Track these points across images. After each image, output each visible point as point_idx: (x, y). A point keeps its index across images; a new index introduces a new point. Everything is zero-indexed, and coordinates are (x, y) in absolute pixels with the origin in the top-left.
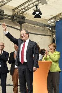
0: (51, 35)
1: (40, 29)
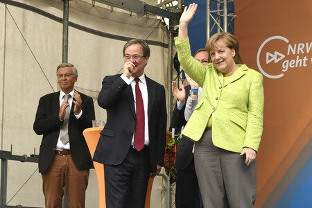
0: (166, 42)
1: (130, 20)
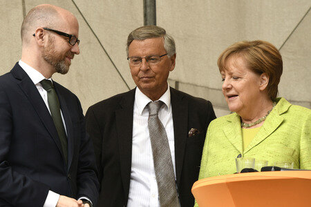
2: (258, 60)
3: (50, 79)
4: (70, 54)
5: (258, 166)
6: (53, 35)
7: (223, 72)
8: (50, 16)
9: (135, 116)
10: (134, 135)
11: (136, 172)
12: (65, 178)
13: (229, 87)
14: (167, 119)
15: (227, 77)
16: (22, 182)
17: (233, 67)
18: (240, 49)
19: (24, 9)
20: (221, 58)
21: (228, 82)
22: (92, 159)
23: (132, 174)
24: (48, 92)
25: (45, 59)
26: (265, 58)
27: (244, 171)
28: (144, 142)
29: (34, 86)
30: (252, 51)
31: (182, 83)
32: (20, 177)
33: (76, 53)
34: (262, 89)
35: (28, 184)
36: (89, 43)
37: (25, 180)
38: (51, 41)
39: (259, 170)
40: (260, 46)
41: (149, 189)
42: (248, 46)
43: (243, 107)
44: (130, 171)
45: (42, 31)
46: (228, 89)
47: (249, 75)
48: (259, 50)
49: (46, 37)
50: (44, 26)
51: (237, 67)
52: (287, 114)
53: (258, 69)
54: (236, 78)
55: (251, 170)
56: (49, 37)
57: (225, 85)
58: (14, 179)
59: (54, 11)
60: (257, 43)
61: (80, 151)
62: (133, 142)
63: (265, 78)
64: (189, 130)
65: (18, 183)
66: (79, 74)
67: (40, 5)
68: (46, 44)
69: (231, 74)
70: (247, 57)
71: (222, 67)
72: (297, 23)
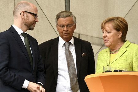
2: (118, 25)
3: (25, 33)
4: (35, 22)
5: (113, 70)
6: (28, 14)
7: (103, 30)
8: (27, 6)
9: (59, 48)
10: (59, 56)
11: (60, 72)
12: (31, 74)
13: (105, 36)
14: (73, 49)
15: (105, 32)
16: (14, 76)
17: (107, 28)
18: (111, 20)
19: (15, 3)
20: (102, 24)
21: (105, 34)
22: (42, 66)
23: (58, 73)
24: (25, 38)
25: (25, 24)
26: (121, 24)
27: (107, 72)
28: (63, 59)
29: (19, 35)
30: (116, 21)
31: (81, 34)
32: (13, 74)
33: (37, 22)
34: (119, 37)
35: (16, 77)
36: (42, 17)
37: (15, 75)
38: (27, 17)
39: (113, 71)
40: (119, 19)
41: (66, 79)
42: (114, 19)
43: (111, 45)
44: (57, 72)
45: (24, 12)
46: (105, 37)
47: (114, 31)
48: (118, 21)
49: (25, 15)
50: (25, 10)
51: (109, 28)
52: (128, 48)
53: (118, 29)
54: (109, 32)
55: (110, 71)
56: (27, 15)
57: (104, 35)
58: (10, 75)
59: (28, 4)
60: (118, 18)
61: (38, 63)
62: (59, 59)
63: (121, 33)
64: (82, 54)
65: (12, 77)
66: (38, 31)
67: (22, 2)
68: (25, 18)
69: (106, 31)
70: (113, 23)
71: (103, 28)
72: (129, 10)
